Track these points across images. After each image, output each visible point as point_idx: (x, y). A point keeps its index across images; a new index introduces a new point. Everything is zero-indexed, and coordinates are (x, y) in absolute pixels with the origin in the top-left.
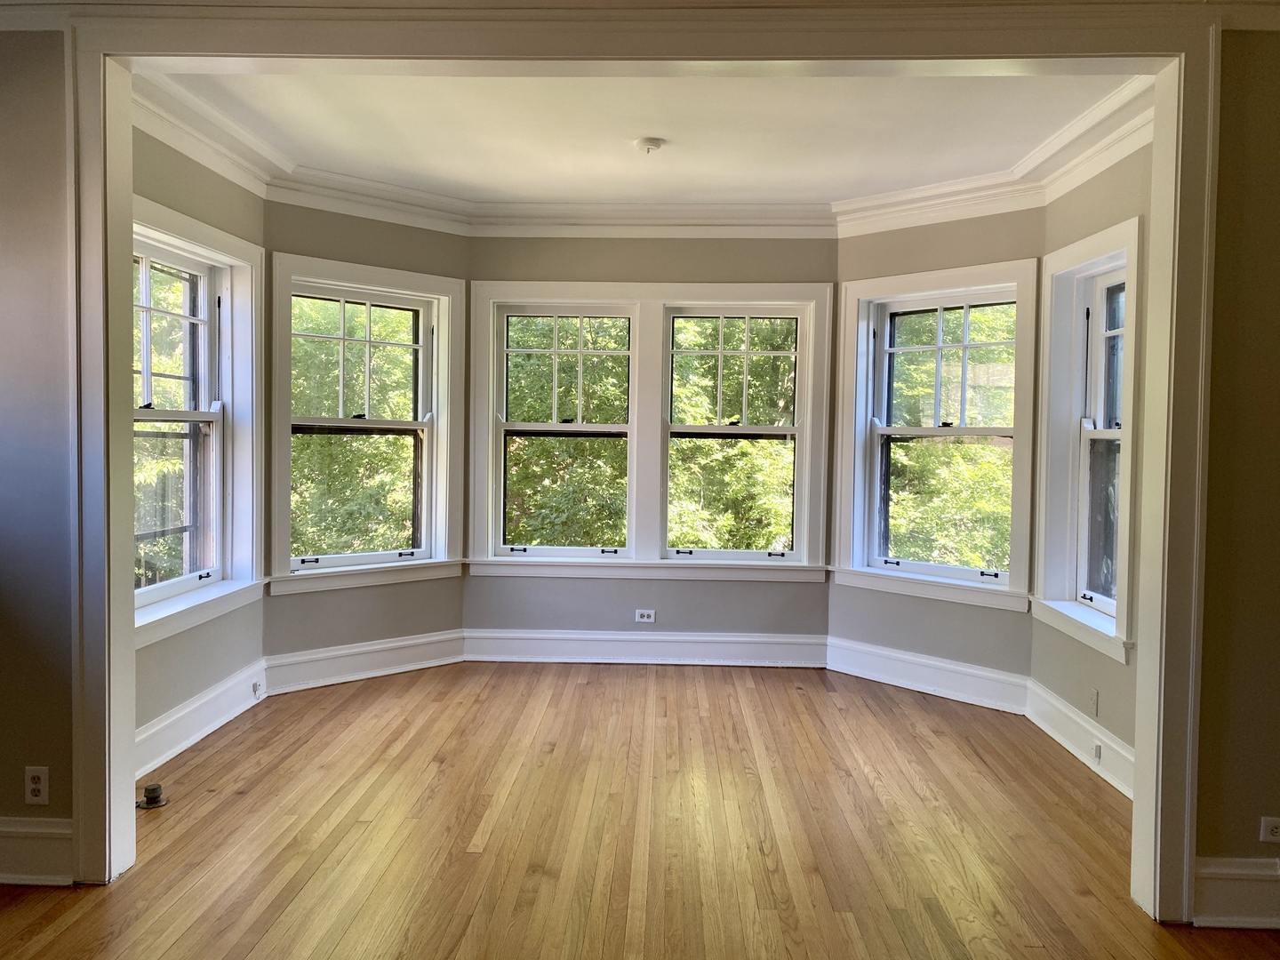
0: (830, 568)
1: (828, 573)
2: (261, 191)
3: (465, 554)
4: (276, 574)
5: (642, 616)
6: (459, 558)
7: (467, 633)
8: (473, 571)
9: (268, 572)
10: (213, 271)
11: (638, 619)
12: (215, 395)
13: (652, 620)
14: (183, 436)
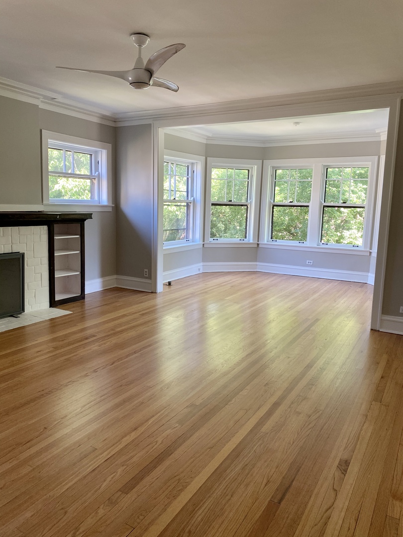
0: (371, 251)
1: (370, 253)
2: (205, 142)
3: (258, 241)
4: (205, 242)
5: (309, 263)
6: (256, 242)
7: (258, 263)
8: (260, 246)
9: (204, 241)
10: (193, 164)
11: (307, 263)
12: (192, 196)
13: (312, 264)
14: (184, 206)
